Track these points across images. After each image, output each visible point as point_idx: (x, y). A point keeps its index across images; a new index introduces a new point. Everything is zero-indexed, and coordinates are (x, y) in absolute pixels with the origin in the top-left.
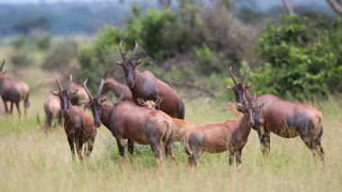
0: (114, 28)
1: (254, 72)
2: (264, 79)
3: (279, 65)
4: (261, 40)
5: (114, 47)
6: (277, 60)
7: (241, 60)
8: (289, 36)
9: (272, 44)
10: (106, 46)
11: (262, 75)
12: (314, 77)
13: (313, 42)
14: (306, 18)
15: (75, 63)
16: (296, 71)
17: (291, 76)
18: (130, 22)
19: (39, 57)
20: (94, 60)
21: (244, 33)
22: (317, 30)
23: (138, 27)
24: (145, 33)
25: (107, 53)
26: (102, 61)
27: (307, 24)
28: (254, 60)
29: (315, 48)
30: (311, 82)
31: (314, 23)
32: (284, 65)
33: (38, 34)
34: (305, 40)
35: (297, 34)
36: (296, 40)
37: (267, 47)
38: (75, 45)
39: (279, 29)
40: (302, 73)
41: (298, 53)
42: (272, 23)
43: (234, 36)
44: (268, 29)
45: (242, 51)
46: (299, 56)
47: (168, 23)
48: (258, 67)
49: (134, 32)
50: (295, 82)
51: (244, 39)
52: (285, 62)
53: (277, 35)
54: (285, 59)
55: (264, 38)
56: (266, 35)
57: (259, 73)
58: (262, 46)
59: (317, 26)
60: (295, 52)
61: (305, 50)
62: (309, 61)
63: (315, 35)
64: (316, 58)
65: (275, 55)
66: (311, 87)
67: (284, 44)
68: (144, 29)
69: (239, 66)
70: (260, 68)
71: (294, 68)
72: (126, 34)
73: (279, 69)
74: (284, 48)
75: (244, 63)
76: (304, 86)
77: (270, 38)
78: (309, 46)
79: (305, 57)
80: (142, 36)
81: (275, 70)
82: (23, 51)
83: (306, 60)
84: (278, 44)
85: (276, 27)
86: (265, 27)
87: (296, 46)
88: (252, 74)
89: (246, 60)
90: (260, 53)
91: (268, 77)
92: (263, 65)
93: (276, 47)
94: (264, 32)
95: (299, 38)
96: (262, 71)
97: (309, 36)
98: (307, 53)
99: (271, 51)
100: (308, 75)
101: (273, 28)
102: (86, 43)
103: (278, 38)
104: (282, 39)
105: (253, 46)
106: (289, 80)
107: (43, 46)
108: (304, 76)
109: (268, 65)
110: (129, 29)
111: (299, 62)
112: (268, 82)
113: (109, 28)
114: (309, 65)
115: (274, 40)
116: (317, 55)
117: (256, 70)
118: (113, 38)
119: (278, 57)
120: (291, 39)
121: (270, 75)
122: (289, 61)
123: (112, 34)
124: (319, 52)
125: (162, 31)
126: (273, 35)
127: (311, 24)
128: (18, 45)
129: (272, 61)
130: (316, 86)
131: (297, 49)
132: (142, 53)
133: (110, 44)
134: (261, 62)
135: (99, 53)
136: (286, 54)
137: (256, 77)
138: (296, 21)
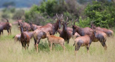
0: (36, 5)
1: (84, 20)
2: (87, 23)
3: (92, 18)
4: (86, 9)
5: (37, 12)
6: (91, 16)
7: (79, 16)
8: (95, 8)
9: (90, 11)
10: (34, 12)
11: (86, 21)
12: (104, 22)
13: (103, 10)
14: (101, 2)
15: (23, 17)
16: (98, 20)
17: (96, 22)
18: (42, 3)
19: (11, 15)
20: (30, 16)
21: (80, 7)
22: (105, 6)
23: (45, 5)
24: (47, 7)
25: (34, 14)
26: (32, 17)
27: (101, 4)
28: (84, 16)
29: (104, 12)
30: (103, 23)
31: (104, 4)
32: (94, 18)
33: (11, 7)
34: (101, 9)
35: (98, 7)
36: (98, 10)
37: (88, 12)
38: (23, 11)
39: (92, 6)
40: (99, 21)
41: (98, 14)
42: (90, 4)
43: (77, 8)
44: (88, 6)
45: (80, 13)
46: (99, 15)
47: (55, 4)
48: (85, 19)
49: (43, 7)
50: (98, 24)
51: (80, 9)
52: (94, 17)
53: (91, 8)
54: (94, 16)
55: (87, 9)
56: (88, 8)
57: (85, 20)
58: (86, 12)
59: (105, 5)
60: (97, 13)
61: (101, 13)
62: (102, 17)
63: (104, 8)
64: (104, 16)
65: (91, 14)
66: (103, 25)
67: (94, 11)
68: (46, 6)
69: (79, 18)
70: (86, 19)
71: (97, 19)
72: (41, 7)
73: (92, 19)
74: (94, 12)
75: (80, 17)
76: (100, 25)
77: (89, 9)
78: (102, 11)
79: (101, 15)
80: (46, 8)
81: (91, 19)
82: (6, 13)
83: (101, 16)
84: (92, 11)
85: (91, 5)
86: (87, 5)
87: (98, 11)
88: (83, 21)
89: (81, 16)
90: (85, 14)
91: (88, 22)
92: (87, 18)
93: (91, 12)
94: (87, 7)
95: (99, 9)
96: (87, 20)
97: (102, 8)
98: (101, 14)
99: (89, 13)
100: (102, 21)
101: (90, 5)
102: (27, 10)
103: (92, 9)
104: (93, 9)
105: (83, 12)
106: (95, 23)
107: (13, 11)
108: (100, 21)
109: (88, 18)
110: (42, 6)
111: (99, 17)
112: (88, 23)
113: (35, 5)
114: (102, 18)
115: (90, 9)
116: (105, 15)
117: (84, 19)
118: (36, 9)
119: (92, 15)
120: (96, 9)
121: (89, 21)
122: (95, 16)
123: (36, 7)
124: (105, 13)
125: (53, 6)
126: (90, 8)
127: (103, 4)
128: (4, 11)
129: (90, 16)
130: (104, 25)
131: (98, 13)
132: (46, 14)
133: (35, 11)
134: (86, 17)
135: (32, 14)
136: (94, 14)
137: (84, 22)
138: (98, 3)
